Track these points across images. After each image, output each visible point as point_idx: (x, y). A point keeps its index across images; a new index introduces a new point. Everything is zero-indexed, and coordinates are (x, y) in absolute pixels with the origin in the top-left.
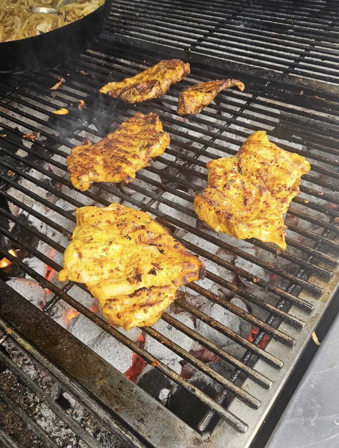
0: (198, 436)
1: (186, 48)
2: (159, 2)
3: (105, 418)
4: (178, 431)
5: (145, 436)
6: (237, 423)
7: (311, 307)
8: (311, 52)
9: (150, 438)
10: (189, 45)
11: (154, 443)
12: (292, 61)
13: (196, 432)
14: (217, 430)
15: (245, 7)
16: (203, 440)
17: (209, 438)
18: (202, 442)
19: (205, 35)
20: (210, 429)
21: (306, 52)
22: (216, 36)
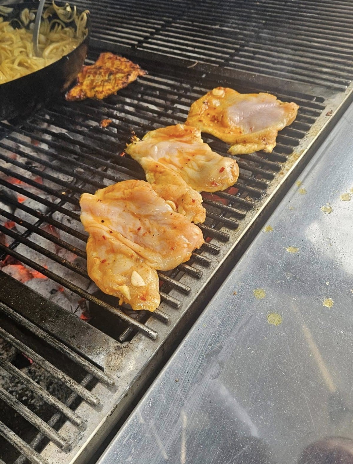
0: (119, 344)
1: (133, 45)
2: (120, 1)
3: (42, 335)
4: (103, 342)
5: (75, 347)
6: (149, 332)
7: (217, 248)
8: (246, 48)
9: (79, 348)
10: (136, 43)
11: (83, 351)
12: (228, 56)
13: (117, 342)
14: (134, 340)
15: (190, 8)
16: (122, 347)
17: (127, 345)
18: (122, 348)
19: (152, 33)
20: (129, 339)
21: (241, 48)
22: (161, 35)
